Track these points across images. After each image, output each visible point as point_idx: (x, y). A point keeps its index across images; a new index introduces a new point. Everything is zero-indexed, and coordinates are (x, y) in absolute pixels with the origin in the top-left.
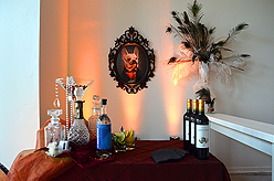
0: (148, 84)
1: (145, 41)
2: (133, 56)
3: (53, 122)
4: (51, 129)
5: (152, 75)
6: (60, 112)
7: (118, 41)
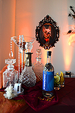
0: (55, 44)
1: (55, 23)
2: (48, 30)
3: (9, 69)
4: (8, 74)
5: (58, 40)
6: (14, 61)
7: (41, 22)
